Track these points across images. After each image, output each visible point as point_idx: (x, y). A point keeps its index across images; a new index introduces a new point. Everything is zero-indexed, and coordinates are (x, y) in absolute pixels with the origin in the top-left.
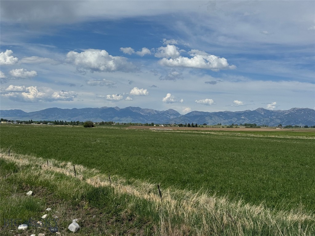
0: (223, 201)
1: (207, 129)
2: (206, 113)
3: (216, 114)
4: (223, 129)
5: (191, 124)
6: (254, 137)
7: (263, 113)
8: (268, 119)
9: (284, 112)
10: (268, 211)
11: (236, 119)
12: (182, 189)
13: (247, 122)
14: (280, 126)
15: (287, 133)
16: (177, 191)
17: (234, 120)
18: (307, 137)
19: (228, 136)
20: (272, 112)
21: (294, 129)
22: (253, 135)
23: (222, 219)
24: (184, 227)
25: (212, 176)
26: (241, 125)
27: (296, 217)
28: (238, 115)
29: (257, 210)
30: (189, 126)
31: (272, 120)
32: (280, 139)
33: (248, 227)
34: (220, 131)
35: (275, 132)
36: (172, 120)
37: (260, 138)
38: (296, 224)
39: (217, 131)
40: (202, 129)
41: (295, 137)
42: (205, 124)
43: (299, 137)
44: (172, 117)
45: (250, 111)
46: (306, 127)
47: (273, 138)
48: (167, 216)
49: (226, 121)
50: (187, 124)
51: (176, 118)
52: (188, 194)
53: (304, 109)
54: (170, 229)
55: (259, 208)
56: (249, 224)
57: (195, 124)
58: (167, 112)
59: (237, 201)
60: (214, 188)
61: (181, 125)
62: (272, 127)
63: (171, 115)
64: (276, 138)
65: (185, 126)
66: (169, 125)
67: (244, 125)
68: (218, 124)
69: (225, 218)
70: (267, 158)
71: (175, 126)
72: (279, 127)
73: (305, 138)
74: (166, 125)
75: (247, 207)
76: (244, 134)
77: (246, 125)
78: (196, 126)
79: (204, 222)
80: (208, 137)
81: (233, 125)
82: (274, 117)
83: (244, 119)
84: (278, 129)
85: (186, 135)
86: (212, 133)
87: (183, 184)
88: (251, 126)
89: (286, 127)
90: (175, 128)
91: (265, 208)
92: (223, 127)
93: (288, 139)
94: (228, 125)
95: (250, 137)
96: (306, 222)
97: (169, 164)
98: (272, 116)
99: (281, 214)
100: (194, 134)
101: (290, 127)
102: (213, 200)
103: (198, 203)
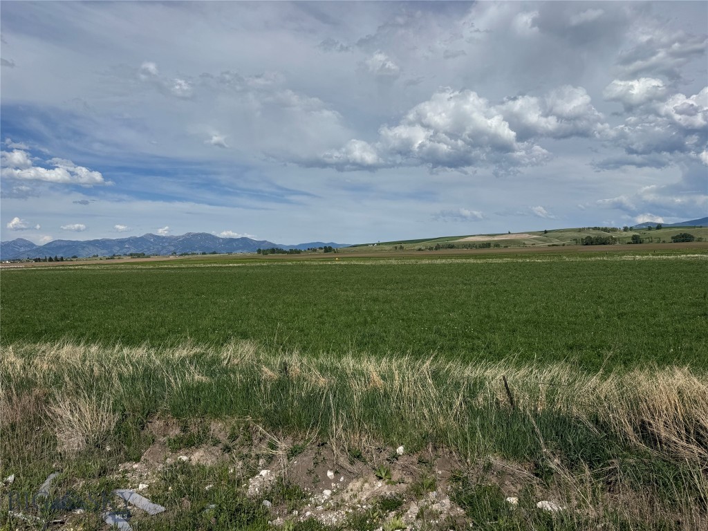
0: (94, 349)
1: (78, 263)
2: (75, 242)
3: (89, 243)
4: (101, 262)
5: (53, 258)
6: (141, 269)
7: (152, 240)
8: (159, 246)
9: (177, 238)
10: (152, 352)
11: (118, 248)
12: (35, 343)
13: (133, 251)
14: (174, 253)
15: (182, 262)
16: (27, 347)
17: (116, 250)
18: (204, 264)
19: (107, 269)
20: (164, 238)
21: (190, 256)
22: (140, 267)
23: (92, 371)
24: (37, 391)
25: (81, 321)
26: (125, 255)
27: (185, 353)
28: (121, 242)
29: (139, 353)
30: (51, 260)
31: (164, 247)
32: (175, 268)
33: (126, 375)
34: (96, 265)
35: (169, 261)
36: (23, 253)
37: (149, 269)
38: (183, 361)
39: (93, 265)
40: (71, 263)
41: (191, 266)
42: (75, 257)
43: (196, 265)
44: (22, 250)
45: (136, 238)
46: (204, 253)
47: (166, 268)
48: (9, 381)
49: (105, 251)
50: (48, 258)
51: (29, 251)
52: (43, 348)
53: (200, 234)
54: (15, 398)
55: (140, 350)
56: (127, 371)
57: (59, 256)
58: (14, 242)
59: (114, 346)
60: (83, 335)
61: (37, 260)
62: (164, 255)
63: (21, 247)
64: (169, 268)
65: (45, 260)
66: (19, 260)
67: (129, 255)
68: (94, 256)
69: (95, 369)
70: (157, 292)
71: (29, 261)
72: (172, 255)
73: (202, 265)
74: (13, 261)
75: (126, 351)
76: (129, 266)
77: (131, 255)
78: (62, 259)
79: (67, 379)
80: (79, 272)
81: (114, 255)
82: (166, 244)
83: (129, 248)
84: (172, 257)
85: (45, 273)
86: (85, 267)
87: (37, 337)
88: (139, 256)
89: (182, 255)
90: (29, 264)
91: (149, 349)
92: (101, 259)
93: (183, 268)
94: (107, 256)
95: (137, 269)
96: (195, 355)
97: (16, 312)
98: (163, 243)
99: (168, 353)
100: (59, 270)
101: (186, 254)
102: (81, 349)
103: (58, 358)
